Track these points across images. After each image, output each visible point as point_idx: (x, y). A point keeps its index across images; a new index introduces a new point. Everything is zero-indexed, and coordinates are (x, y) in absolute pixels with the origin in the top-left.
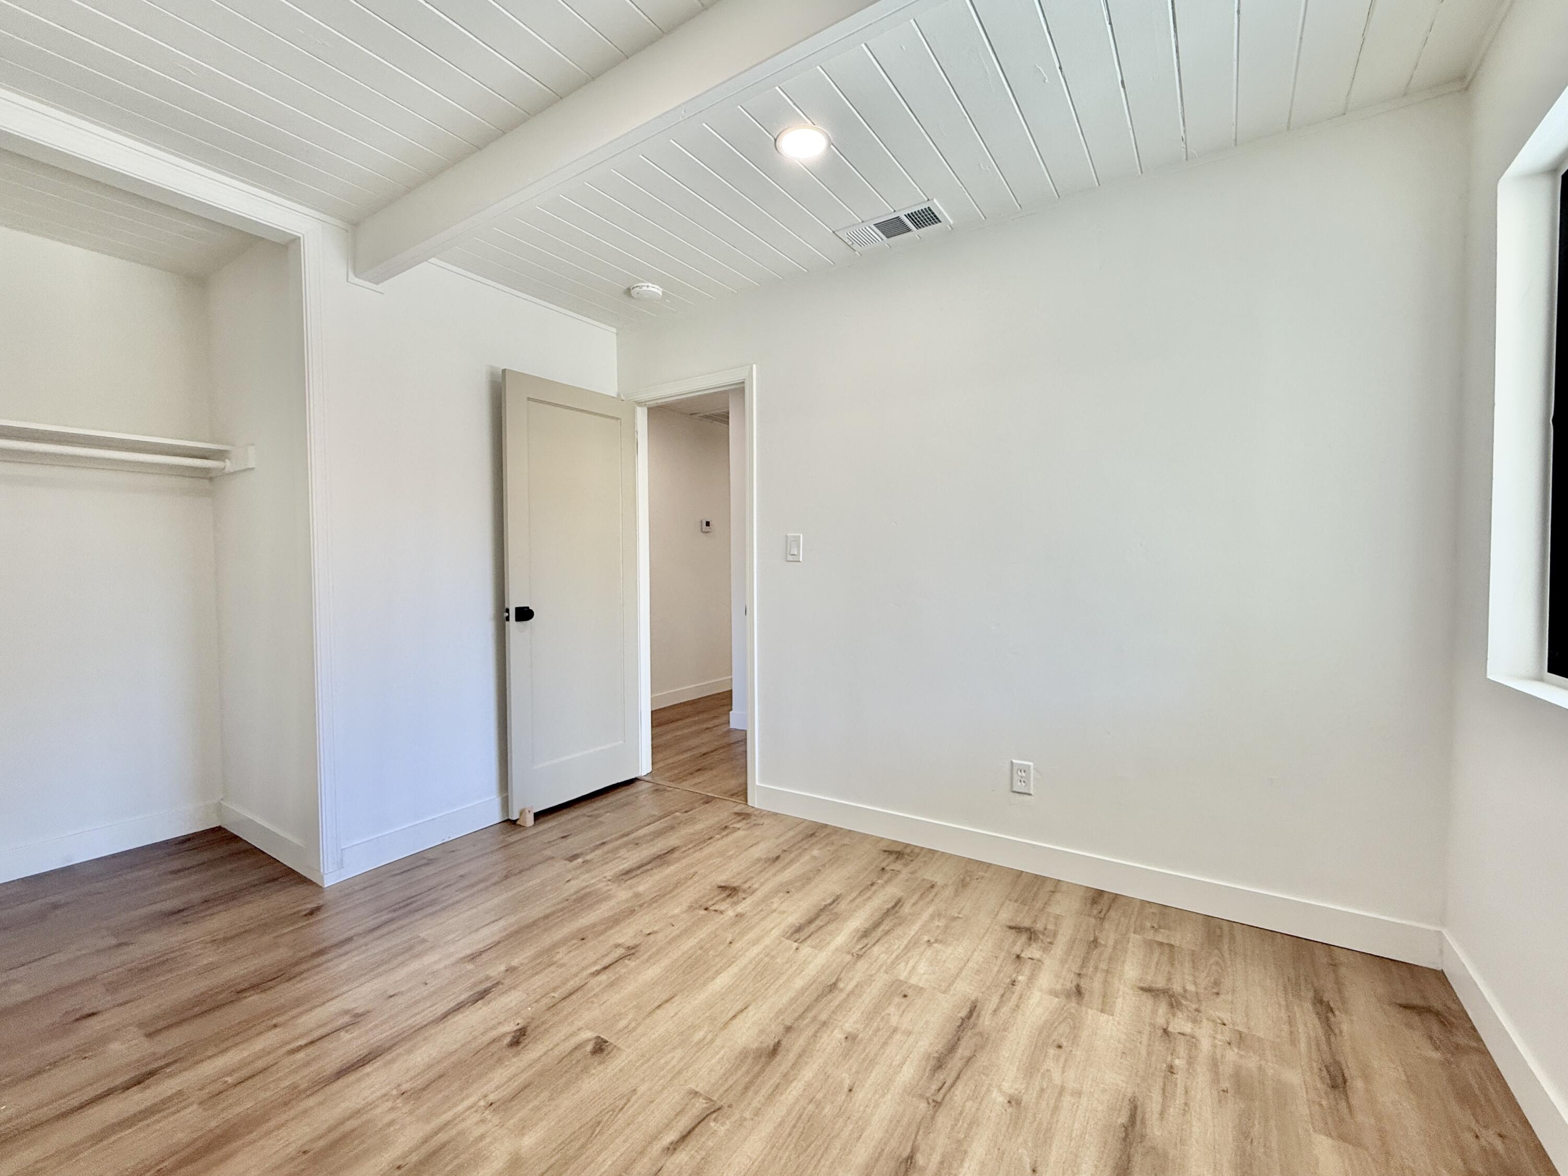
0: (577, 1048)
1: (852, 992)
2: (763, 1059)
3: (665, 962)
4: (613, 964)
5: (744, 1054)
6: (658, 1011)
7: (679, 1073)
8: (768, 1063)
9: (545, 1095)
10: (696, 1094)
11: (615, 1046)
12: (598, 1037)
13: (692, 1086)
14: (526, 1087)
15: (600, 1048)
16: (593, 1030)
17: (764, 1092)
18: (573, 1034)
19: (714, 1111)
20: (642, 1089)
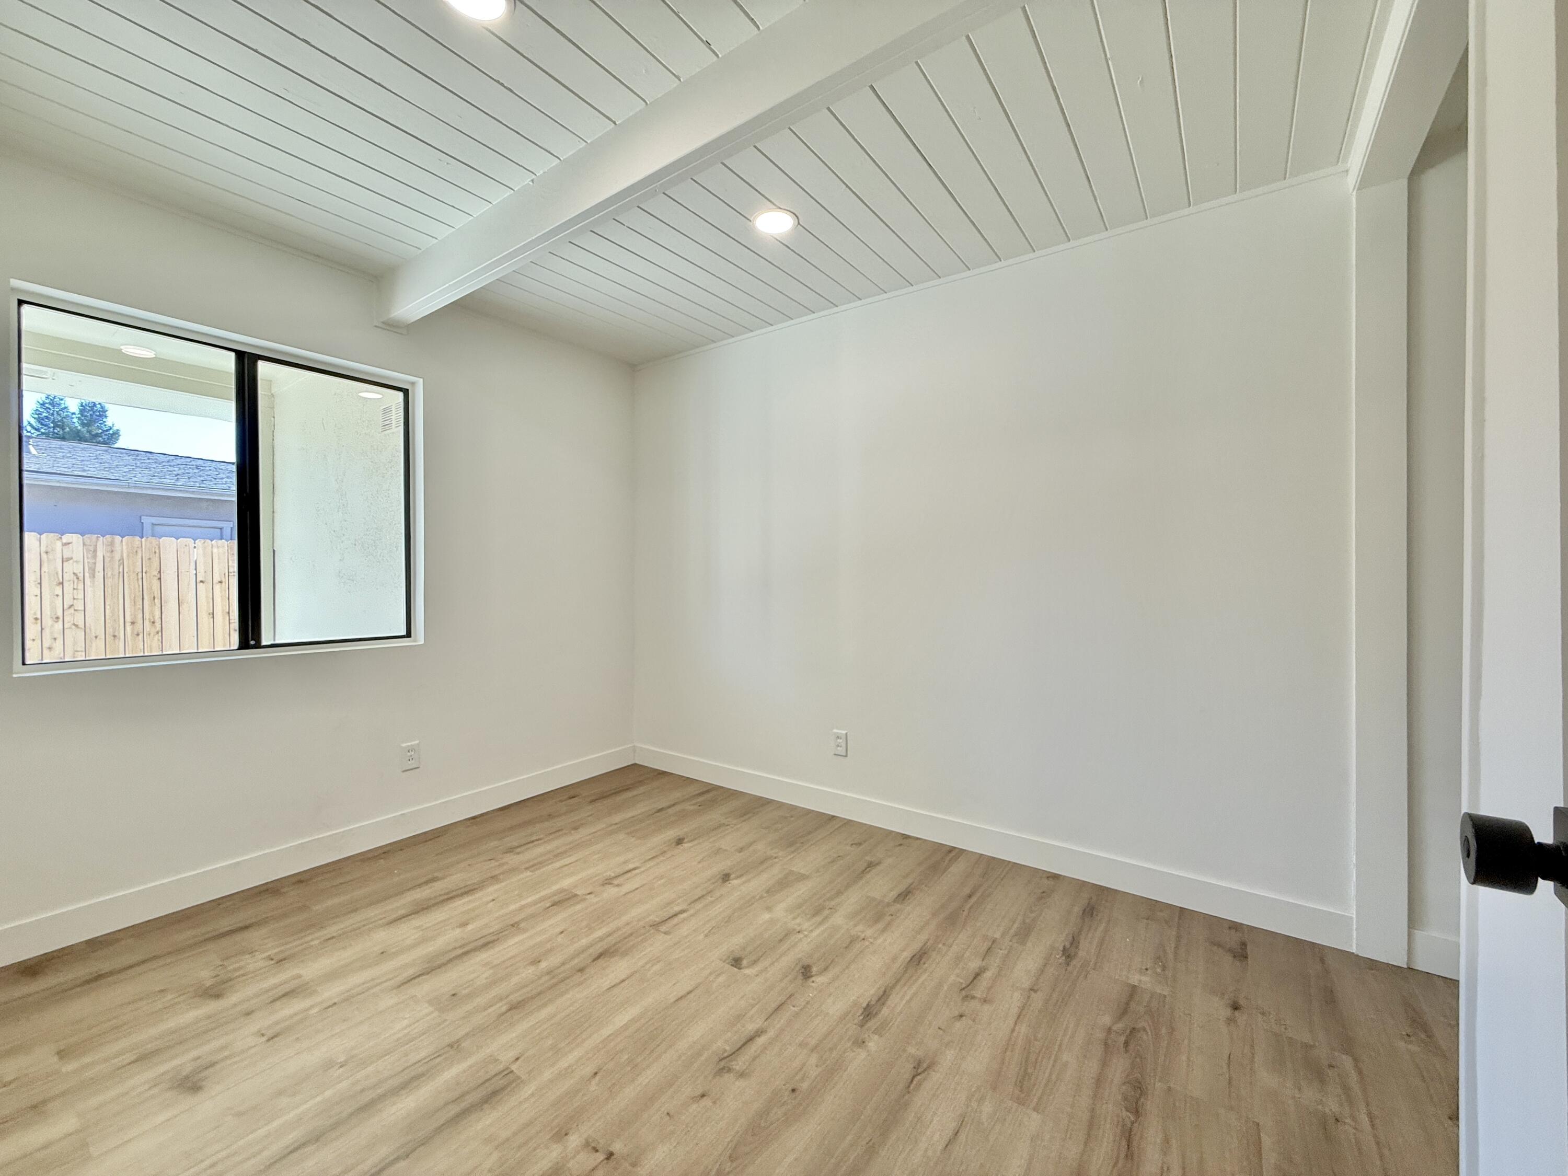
0: (755, 962)
1: (501, 999)
2: (613, 949)
3: (682, 1045)
4: (743, 1045)
5: (625, 954)
6: (690, 988)
7: (675, 944)
8: (610, 947)
9: (766, 936)
10: (665, 933)
11: (724, 962)
12: (740, 969)
13: (669, 937)
14: (781, 940)
15: (737, 962)
16: (745, 974)
17: (620, 933)
18: (761, 972)
19: (656, 925)
20: (701, 937)
